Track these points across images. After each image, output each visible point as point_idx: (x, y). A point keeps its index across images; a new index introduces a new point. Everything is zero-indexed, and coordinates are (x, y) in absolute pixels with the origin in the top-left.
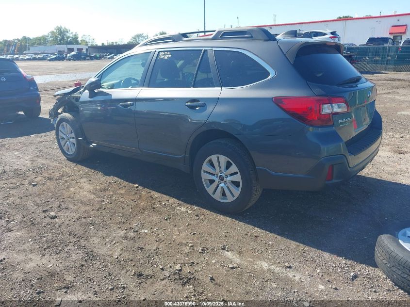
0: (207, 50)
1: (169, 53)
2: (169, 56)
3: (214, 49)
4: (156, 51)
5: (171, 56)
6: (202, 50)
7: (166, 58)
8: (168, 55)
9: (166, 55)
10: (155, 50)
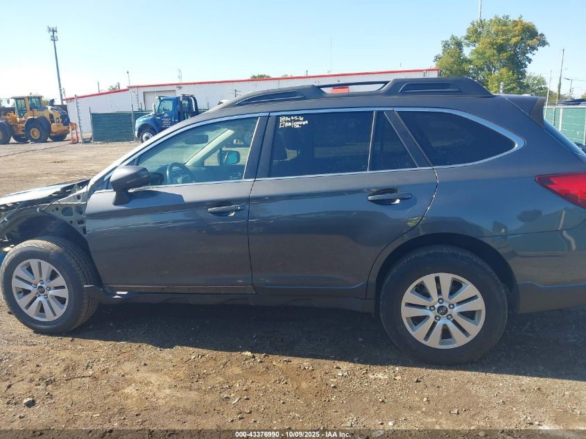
0: (382, 112)
1: (301, 119)
2: (304, 123)
3: (397, 109)
4: (269, 116)
5: (307, 122)
6: (373, 111)
7: (298, 126)
8: (299, 121)
9: (295, 121)
10: (267, 114)
